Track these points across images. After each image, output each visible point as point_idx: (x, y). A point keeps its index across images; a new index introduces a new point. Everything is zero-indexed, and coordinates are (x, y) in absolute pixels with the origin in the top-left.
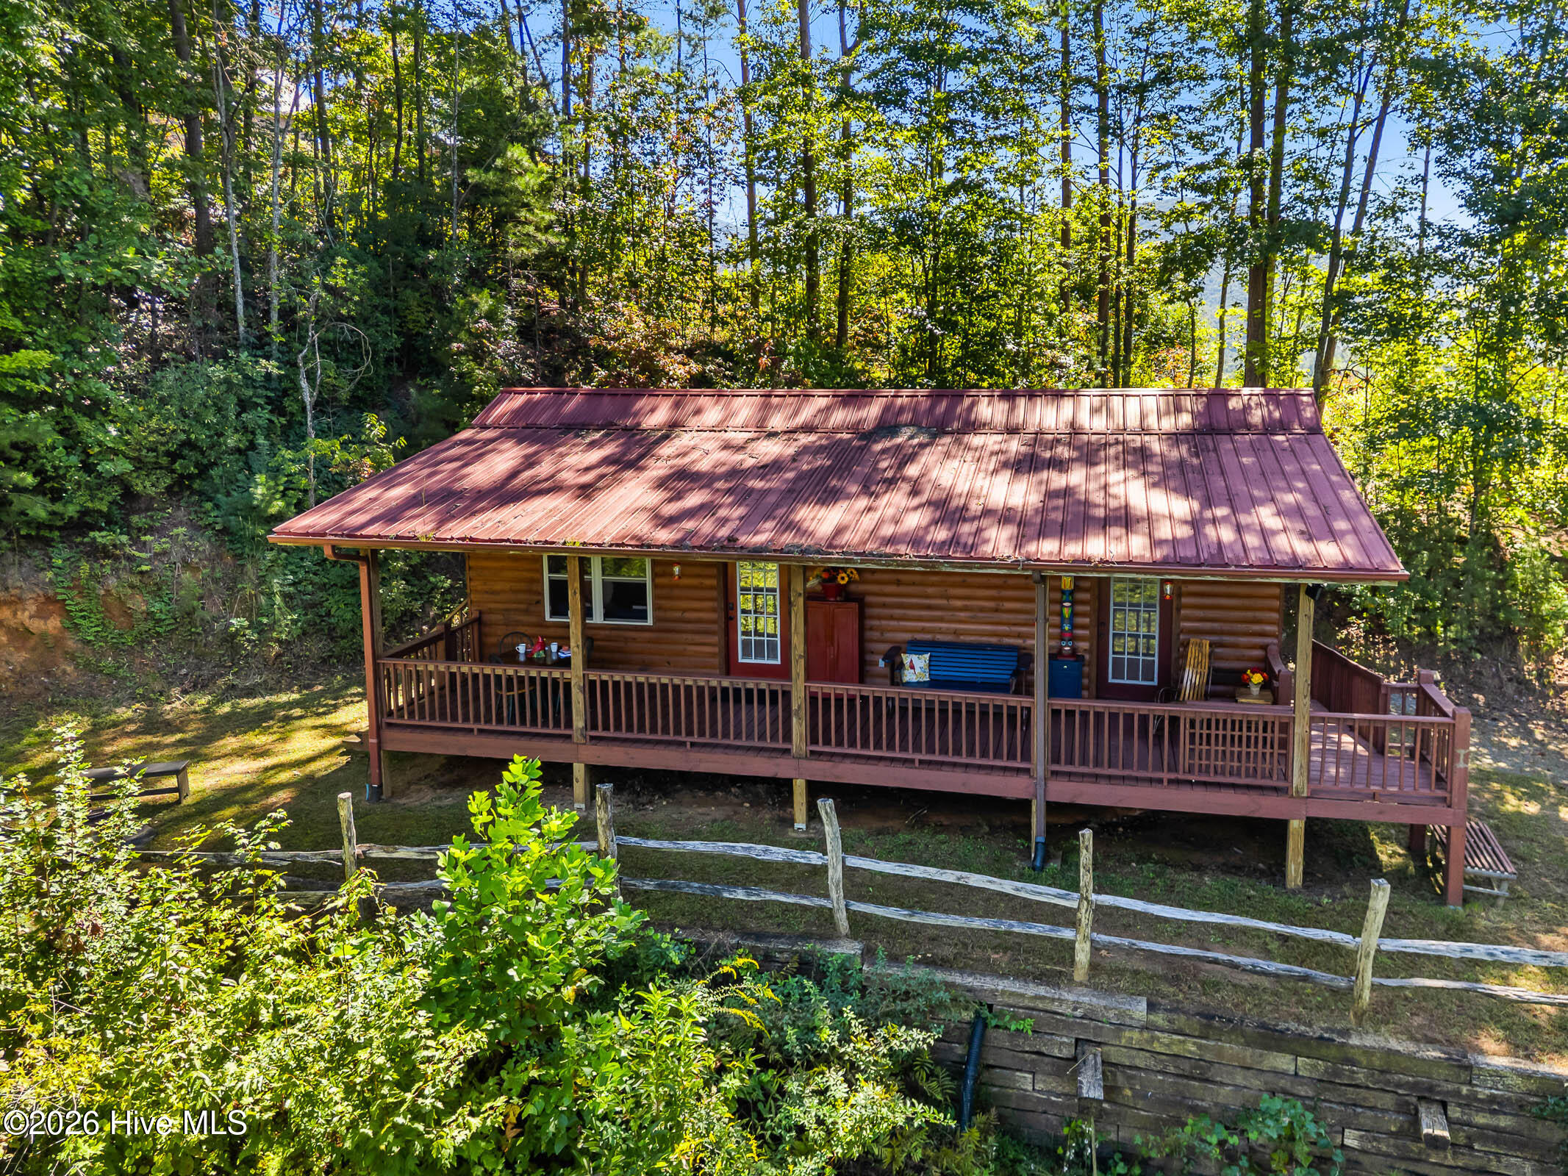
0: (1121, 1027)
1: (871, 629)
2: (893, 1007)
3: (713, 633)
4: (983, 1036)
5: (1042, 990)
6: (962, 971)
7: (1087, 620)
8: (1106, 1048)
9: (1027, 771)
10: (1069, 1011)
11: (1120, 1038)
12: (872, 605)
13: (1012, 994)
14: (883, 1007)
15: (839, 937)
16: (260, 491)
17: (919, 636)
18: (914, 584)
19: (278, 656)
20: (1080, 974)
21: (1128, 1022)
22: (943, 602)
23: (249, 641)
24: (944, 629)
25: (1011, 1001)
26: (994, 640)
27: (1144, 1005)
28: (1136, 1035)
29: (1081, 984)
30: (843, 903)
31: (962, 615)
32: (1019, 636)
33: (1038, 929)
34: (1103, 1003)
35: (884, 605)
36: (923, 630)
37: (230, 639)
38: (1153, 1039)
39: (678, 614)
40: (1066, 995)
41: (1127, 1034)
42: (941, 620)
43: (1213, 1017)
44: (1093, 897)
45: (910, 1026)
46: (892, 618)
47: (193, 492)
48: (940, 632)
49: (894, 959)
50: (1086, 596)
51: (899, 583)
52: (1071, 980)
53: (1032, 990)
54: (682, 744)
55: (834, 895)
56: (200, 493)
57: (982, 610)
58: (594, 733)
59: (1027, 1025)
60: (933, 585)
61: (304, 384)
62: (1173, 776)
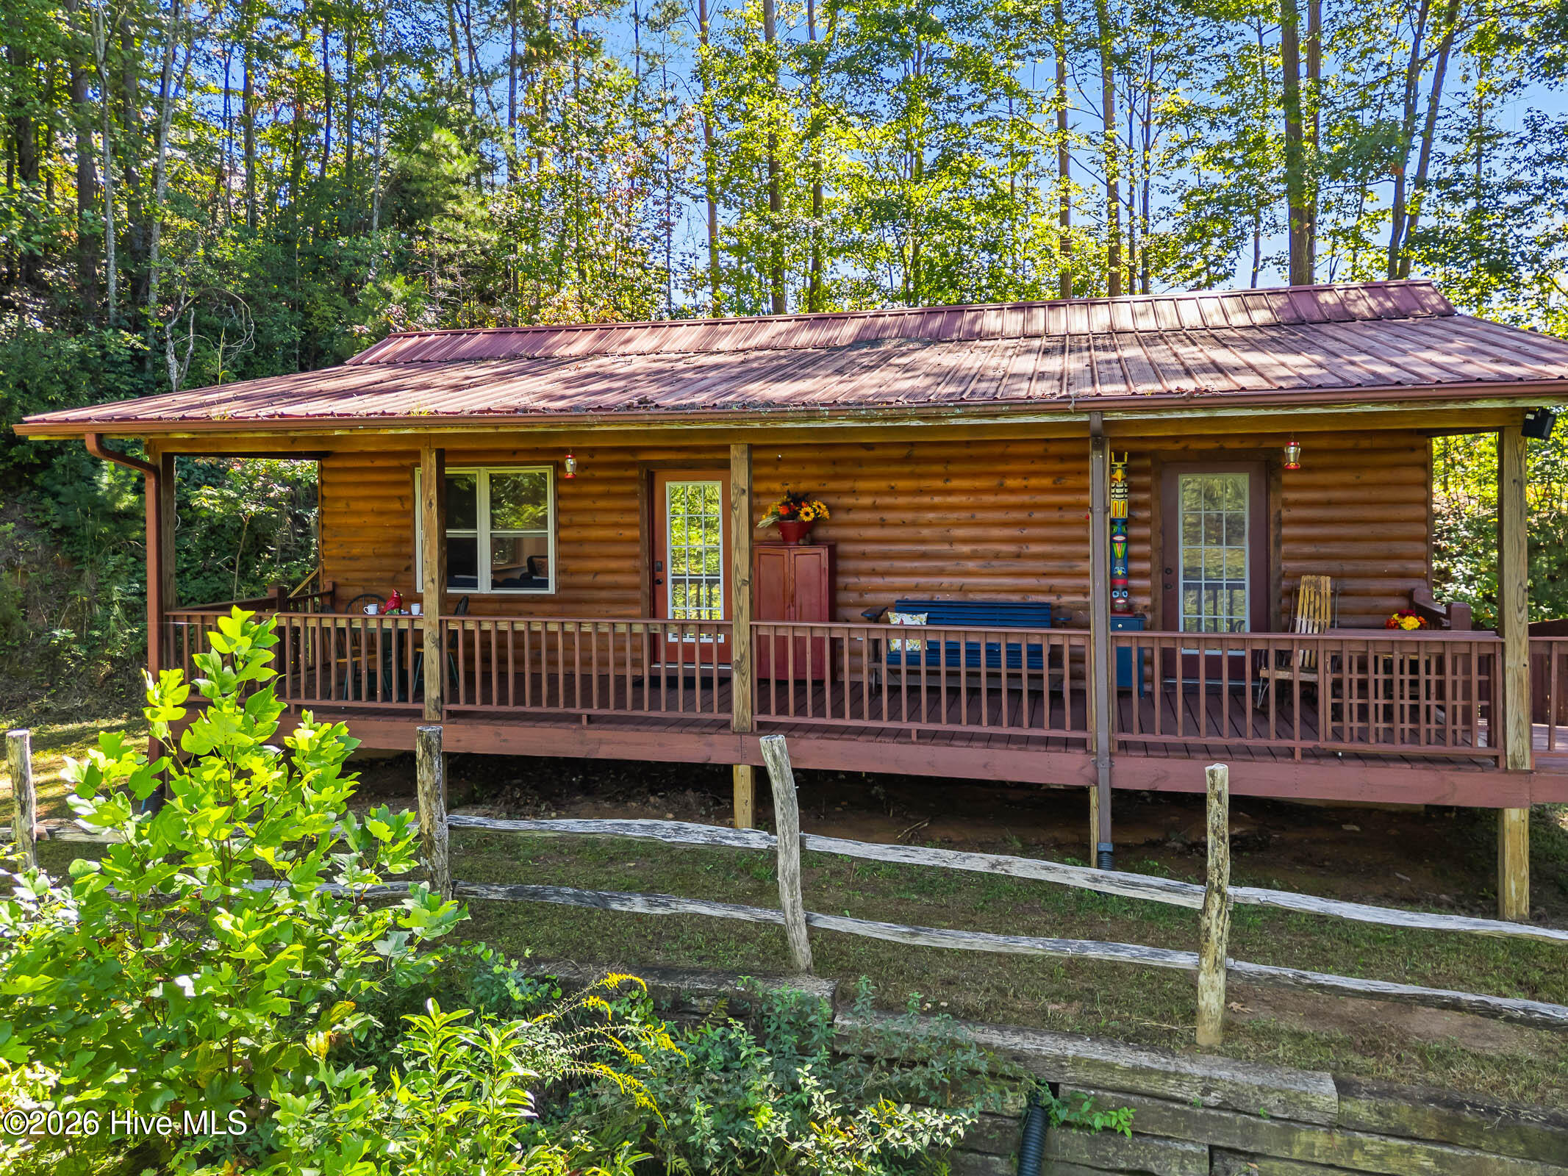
0: (1291, 1124)
1: (846, 588)
2: (886, 1078)
3: (635, 602)
4: (1043, 1141)
5: (1144, 1059)
6: (1001, 1027)
7: (1146, 566)
8: (1266, 1164)
9: (1082, 743)
10: (1195, 1096)
11: (1289, 1144)
12: (847, 557)
13: (1092, 1064)
14: (869, 1080)
15: (796, 973)
16: (106, 479)
17: (910, 596)
18: (904, 524)
19: (109, 676)
20: (1208, 1032)
21: (1305, 1115)
22: (945, 547)
23: (74, 658)
24: (947, 587)
25: (1092, 1077)
26: (1016, 598)
27: (1331, 1086)
28: (1320, 1139)
29: (1210, 1050)
30: (801, 916)
31: (971, 565)
32: (1051, 591)
33: (1128, 953)
34: (1257, 1080)
35: (864, 556)
36: (917, 588)
37: (52, 656)
38: (1353, 1146)
39: (588, 579)
40: (1187, 1067)
41: (1304, 1137)
42: (941, 572)
43: (1461, 1106)
44: (1231, 891)
45: (919, 1104)
46: (874, 573)
47: (34, 487)
48: (941, 589)
49: (885, 1007)
50: (1145, 532)
51: (883, 524)
52: (1192, 1043)
53: (1125, 1057)
54: (577, 718)
55: (786, 899)
56: (43, 490)
57: (997, 556)
58: (453, 707)
59: (1122, 1119)
60: (930, 524)
61: (171, 359)
62: (1309, 744)
